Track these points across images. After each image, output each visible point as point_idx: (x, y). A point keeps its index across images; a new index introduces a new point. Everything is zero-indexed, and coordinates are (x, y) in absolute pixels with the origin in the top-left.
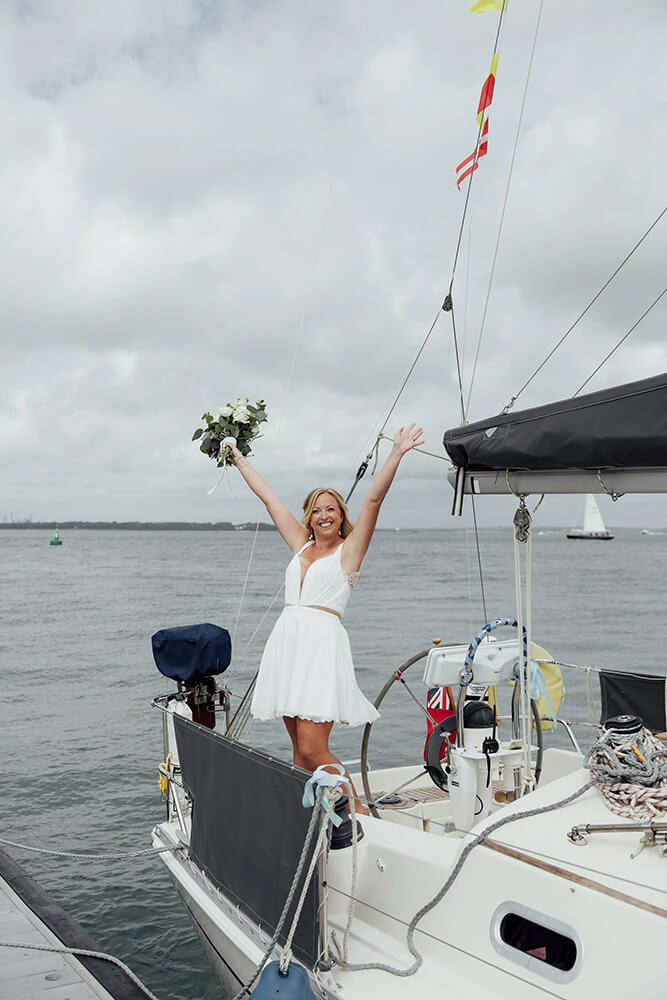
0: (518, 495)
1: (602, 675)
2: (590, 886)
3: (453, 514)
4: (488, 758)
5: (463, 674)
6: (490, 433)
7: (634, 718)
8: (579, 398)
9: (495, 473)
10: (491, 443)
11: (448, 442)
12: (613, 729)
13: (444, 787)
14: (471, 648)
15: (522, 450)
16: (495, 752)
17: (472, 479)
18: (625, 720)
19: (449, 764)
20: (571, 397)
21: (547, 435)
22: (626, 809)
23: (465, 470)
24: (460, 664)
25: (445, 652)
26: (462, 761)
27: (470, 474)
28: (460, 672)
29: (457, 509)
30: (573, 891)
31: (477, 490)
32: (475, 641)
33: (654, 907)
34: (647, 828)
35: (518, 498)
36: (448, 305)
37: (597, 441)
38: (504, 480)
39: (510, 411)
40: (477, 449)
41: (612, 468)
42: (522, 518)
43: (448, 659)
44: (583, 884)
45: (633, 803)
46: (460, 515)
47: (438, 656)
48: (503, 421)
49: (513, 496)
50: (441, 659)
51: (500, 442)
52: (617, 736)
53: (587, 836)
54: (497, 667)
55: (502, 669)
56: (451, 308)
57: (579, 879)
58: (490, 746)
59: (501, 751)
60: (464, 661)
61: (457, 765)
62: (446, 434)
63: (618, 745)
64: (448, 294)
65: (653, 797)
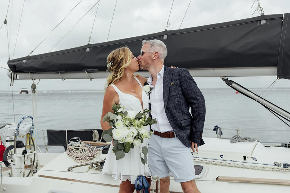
0: (32, 80)
1: (48, 131)
2: (76, 181)
3: (11, 85)
4: (25, 156)
5: (16, 132)
6: (24, 61)
7: (78, 138)
8: (50, 53)
9: (25, 73)
10: (25, 64)
11: (9, 64)
12: (73, 141)
13: (9, 166)
14: (18, 125)
15: (36, 66)
16: (26, 154)
17: (16, 75)
18: (76, 139)
19: (12, 159)
20: (47, 53)
21: (44, 62)
22: (81, 161)
23: (14, 72)
24: (14, 130)
25: (9, 126)
26: (16, 157)
27: (16, 74)
28: (15, 132)
29: (12, 84)
30: (72, 183)
31: (18, 78)
32: (20, 123)
33: (95, 183)
34: (91, 164)
35: (32, 81)
36: (5, 22)
37: (61, 64)
38: (28, 75)
39: (31, 55)
40: (20, 66)
41: (64, 72)
42: (34, 87)
43: (11, 128)
44: (75, 181)
45: (83, 159)
46: (13, 85)
47: (8, 128)
48: (28, 58)
49: (31, 80)
50: (9, 129)
51: (28, 64)
52: (74, 143)
53: (73, 169)
54: (26, 130)
55: (27, 130)
56: (6, 23)
57: (73, 180)
58: (25, 152)
59: (27, 154)
60: (16, 129)
61: (15, 159)
62: (8, 61)
63: (74, 145)
64: (5, 19)
65: (88, 157)
